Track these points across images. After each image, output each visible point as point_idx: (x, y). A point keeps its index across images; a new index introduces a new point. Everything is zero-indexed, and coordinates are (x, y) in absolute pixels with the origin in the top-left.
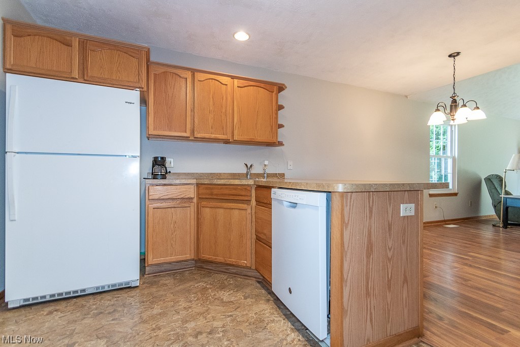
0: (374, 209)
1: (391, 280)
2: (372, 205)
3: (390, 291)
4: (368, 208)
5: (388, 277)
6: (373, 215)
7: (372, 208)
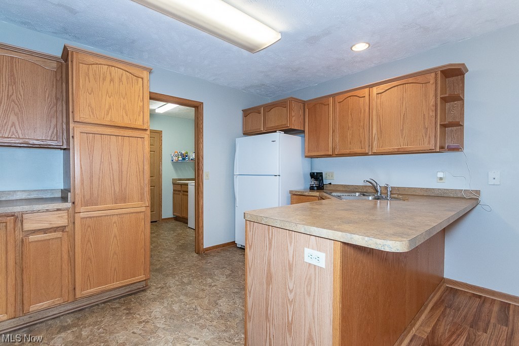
0: (273, 242)
1: (292, 324)
2: (272, 238)
3: (290, 335)
4: (267, 239)
5: (288, 319)
6: (273, 247)
7: (271, 241)
